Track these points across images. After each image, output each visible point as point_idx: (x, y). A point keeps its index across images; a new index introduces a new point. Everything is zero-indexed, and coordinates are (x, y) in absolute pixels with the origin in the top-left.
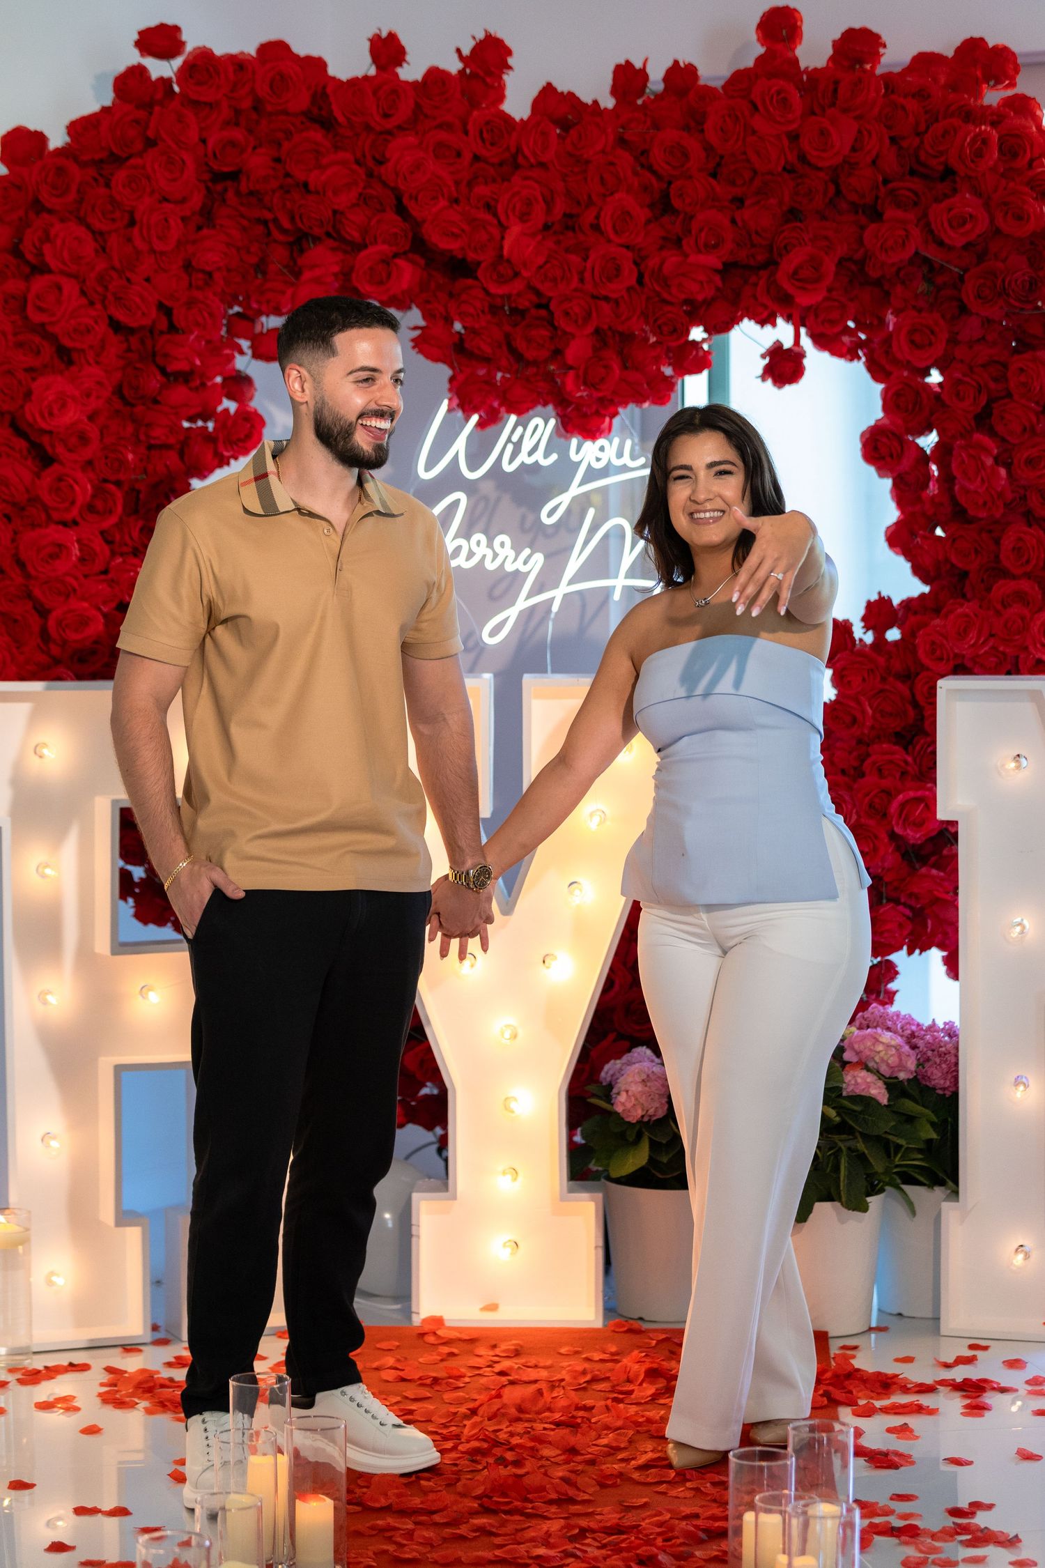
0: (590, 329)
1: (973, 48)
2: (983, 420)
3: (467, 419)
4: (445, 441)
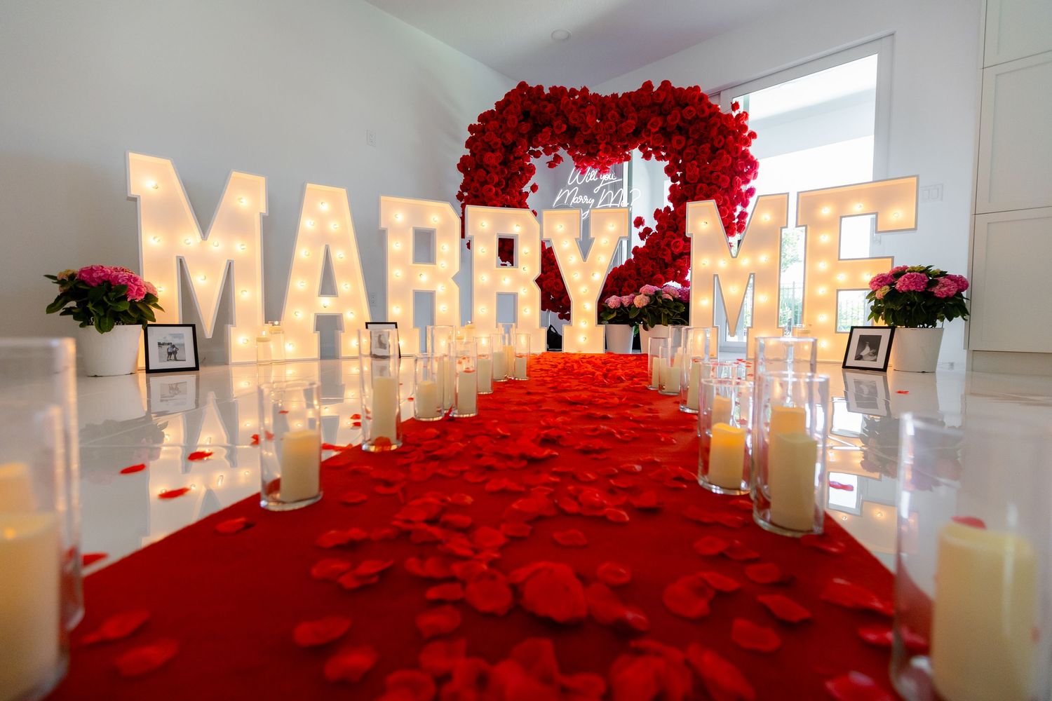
1: (690, 87)
3: (579, 171)
4: (574, 176)
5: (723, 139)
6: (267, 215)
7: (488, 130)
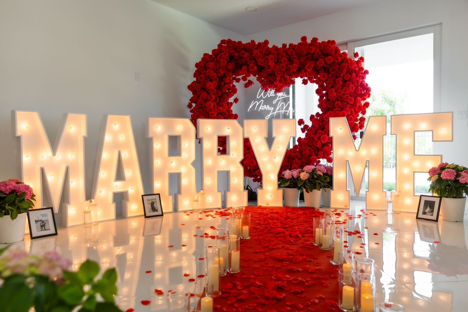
0: (280, 76)
1: (329, 41)
2: (332, 87)
3: (263, 90)
4: (260, 93)
5: (349, 76)
6: (87, 136)
7: (209, 68)
